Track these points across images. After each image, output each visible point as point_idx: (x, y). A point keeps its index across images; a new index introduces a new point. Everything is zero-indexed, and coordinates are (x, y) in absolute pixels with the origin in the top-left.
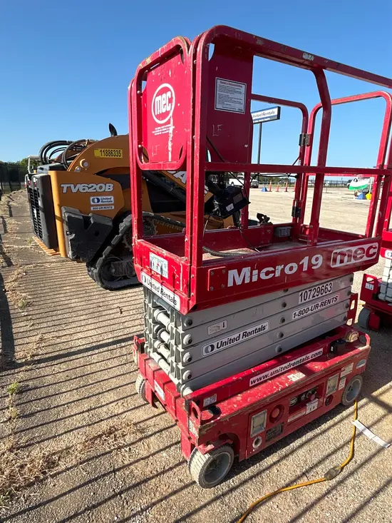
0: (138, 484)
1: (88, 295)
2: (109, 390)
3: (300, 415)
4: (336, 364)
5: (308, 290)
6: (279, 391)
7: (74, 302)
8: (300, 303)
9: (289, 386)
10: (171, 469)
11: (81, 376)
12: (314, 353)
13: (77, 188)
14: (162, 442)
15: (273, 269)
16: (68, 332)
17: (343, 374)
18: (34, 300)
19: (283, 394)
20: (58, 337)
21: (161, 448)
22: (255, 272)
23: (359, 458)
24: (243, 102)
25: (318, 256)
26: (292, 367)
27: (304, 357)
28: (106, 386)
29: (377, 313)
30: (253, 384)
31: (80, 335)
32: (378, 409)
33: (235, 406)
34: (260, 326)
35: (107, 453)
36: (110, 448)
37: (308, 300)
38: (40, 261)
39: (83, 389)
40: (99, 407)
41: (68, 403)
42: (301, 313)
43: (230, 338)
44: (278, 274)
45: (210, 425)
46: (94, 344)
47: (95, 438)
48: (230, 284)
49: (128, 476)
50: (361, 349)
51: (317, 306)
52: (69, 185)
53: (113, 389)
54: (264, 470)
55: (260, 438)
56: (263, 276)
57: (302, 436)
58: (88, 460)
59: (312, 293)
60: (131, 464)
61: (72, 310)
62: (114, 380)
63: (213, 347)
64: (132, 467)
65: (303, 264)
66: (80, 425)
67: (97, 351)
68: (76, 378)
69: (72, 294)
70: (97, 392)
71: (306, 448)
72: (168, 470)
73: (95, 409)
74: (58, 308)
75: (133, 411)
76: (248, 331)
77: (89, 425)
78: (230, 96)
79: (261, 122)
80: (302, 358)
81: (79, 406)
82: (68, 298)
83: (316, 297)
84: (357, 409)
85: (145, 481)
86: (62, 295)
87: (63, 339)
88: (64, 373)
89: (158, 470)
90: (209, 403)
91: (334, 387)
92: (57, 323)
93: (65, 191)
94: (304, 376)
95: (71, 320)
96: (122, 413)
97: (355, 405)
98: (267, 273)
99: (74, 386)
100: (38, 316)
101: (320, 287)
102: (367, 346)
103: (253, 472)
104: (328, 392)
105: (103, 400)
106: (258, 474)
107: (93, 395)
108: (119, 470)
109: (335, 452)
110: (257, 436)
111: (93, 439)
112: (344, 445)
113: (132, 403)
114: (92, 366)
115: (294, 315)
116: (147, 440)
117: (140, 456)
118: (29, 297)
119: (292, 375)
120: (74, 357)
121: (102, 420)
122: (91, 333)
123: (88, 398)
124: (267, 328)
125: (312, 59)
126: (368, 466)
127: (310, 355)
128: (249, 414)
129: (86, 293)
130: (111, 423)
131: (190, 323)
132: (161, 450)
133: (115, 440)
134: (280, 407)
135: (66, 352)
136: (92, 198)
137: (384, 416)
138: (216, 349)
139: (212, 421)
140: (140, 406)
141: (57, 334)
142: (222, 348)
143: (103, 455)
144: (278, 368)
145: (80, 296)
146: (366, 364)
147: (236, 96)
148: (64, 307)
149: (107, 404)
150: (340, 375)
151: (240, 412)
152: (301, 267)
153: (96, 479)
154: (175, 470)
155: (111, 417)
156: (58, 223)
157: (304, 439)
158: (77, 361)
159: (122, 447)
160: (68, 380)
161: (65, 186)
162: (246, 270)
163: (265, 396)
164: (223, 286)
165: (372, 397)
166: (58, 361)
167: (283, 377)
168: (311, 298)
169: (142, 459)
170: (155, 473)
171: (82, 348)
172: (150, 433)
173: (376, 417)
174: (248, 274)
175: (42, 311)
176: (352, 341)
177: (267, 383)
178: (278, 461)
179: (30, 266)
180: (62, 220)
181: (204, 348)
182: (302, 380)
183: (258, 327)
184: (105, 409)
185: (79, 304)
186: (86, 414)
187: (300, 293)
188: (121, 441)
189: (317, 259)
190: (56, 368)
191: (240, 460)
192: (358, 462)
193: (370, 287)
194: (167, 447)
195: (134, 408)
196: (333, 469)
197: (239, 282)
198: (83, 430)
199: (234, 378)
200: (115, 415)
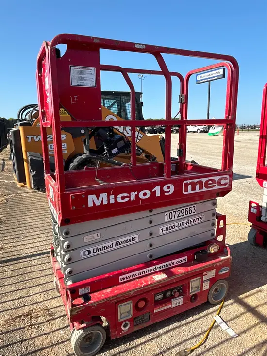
0: (36, 351)
1: (45, 216)
2: (38, 285)
3: (165, 308)
4: (197, 269)
5: (172, 212)
6: (141, 287)
7: (35, 222)
8: (166, 221)
9: (151, 284)
10: (63, 342)
11: (22, 274)
12: (179, 260)
13: (38, 139)
14: (63, 323)
15: (128, 195)
16: (23, 243)
17: (205, 278)
18: (7, 220)
19: (145, 289)
20: (14, 247)
21: (61, 327)
22: (112, 197)
23: (209, 344)
24: (94, 79)
25: (170, 185)
26: (158, 270)
27: (170, 262)
28: (36, 282)
29: (261, 232)
30: (123, 281)
31: (31, 246)
32: (239, 308)
33: (103, 296)
34: (131, 238)
35: (21, 329)
36: (24, 325)
37: (173, 219)
38: (20, 192)
39: (20, 283)
40: (27, 297)
41: (6, 293)
42: (167, 229)
43: (104, 245)
44: (133, 198)
45: (79, 308)
46: (38, 252)
47: (16, 318)
48: (90, 205)
49: (30, 345)
50: (222, 258)
51: (183, 224)
52: (32, 136)
53: (40, 285)
54: (131, 348)
55: (128, 322)
56: (119, 200)
57: (170, 325)
58: (6, 333)
59: (177, 214)
60: (35, 337)
61: (31, 228)
62: (44, 278)
63: (89, 252)
64: (36, 339)
65: (155, 191)
66: (9, 308)
67: (38, 257)
68: (18, 275)
69: (35, 215)
70: (29, 286)
71: (170, 334)
72: (60, 343)
73: (23, 298)
74: (22, 225)
75: (50, 301)
76: (120, 241)
77: (16, 309)
78: (83, 76)
79: (210, 81)
80: (168, 263)
81: (13, 295)
82: (31, 219)
83: (181, 217)
84: (222, 308)
85: (42, 349)
86: (28, 217)
87: (18, 248)
88: (10, 272)
89: (53, 342)
90: (83, 292)
91: (197, 287)
92: (17, 236)
93: (29, 141)
94: (166, 276)
95: (27, 234)
96: (41, 302)
97: (222, 304)
98: (123, 198)
99: (14, 281)
100: (5, 231)
101: (185, 209)
102: (229, 256)
103: (122, 349)
104: (192, 291)
105: (32, 292)
106: (125, 351)
107: (26, 288)
108: (25, 340)
109: (192, 338)
110: (125, 321)
111: (14, 318)
112: (201, 334)
113: (51, 294)
114: (31, 268)
115: (161, 230)
116: (52, 322)
117: (44, 332)
118: (4, 218)
119: (158, 276)
120: (21, 261)
121: (26, 306)
122: (38, 244)
123: (21, 290)
124: (137, 240)
125: (144, 47)
126: (215, 350)
127: (175, 261)
128: (116, 303)
129: (45, 215)
130: (32, 307)
131: (67, 233)
132: (61, 329)
133: (30, 320)
134: (145, 300)
135: (16, 257)
136: (49, 145)
137: (242, 314)
138: (92, 254)
139: (81, 305)
140: (56, 298)
141: (15, 244)
142: (97, 252)
143: (18, 329)
144: (145, 270)
145: (39, 217)
146: (230, 271)
147: (88, 76)
148: (26, 225)
149: (33, 295)
150: (202, 279)
151: (105, 300)
152: (154, 194)
153: (7, 346)
154: (65, 343)
155: (33, 304)
156: (25, 163)
157: (171, 327)
158: (22, 263)
159: (34, 325)
160: (12, 277)
161: (30, 137)
162: (104, 196)
163: (129, 290)
164: (84, 206)
165: (238, 299)
166: (9, 263)
167: (149, 277)
168: (176, 218)
169: (44, 334)
170: (50, 344)
171: (29, 254)
172: (57, 316)
173: (236, 314)
174: (105, 199)
175: (10, 227)
176: (212, 252)
177: (135, 281)
178: (145, 342)
179: (11, 195)
180: (27, 161)
181: (82, 252)
182: (163, 280)
183: (129, 238)
184: (30, 298)
185: (37, 223)
186: (16, 301)
187: (166, 213)
188: (34, 321)
189: (168, 188)
190: (6, 268)
191: (112, 339)
192: (207, 347)
193: (254, 211)
194: (65, 327)
195: (51, 299)
196: (184, 350)
197: (98, 203)
198: (10, 312)
199: (107, 276)
200: (36, 303)
